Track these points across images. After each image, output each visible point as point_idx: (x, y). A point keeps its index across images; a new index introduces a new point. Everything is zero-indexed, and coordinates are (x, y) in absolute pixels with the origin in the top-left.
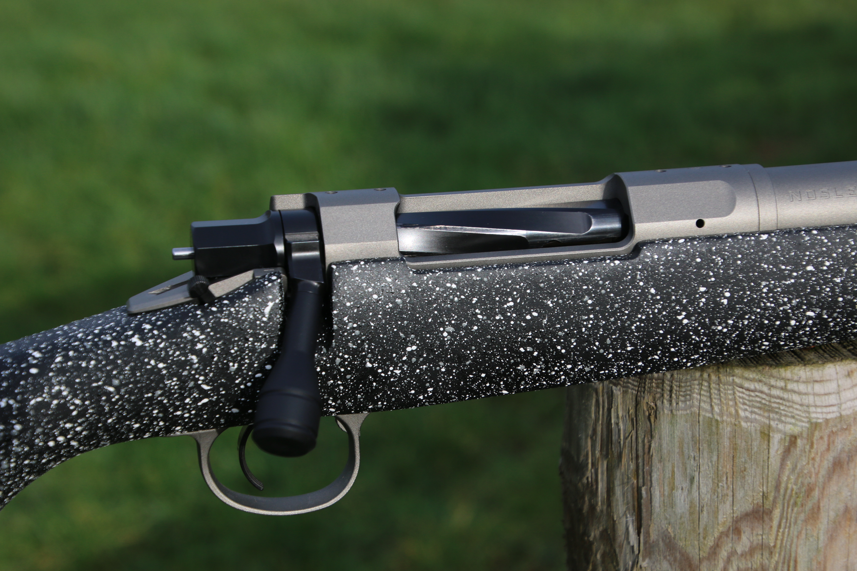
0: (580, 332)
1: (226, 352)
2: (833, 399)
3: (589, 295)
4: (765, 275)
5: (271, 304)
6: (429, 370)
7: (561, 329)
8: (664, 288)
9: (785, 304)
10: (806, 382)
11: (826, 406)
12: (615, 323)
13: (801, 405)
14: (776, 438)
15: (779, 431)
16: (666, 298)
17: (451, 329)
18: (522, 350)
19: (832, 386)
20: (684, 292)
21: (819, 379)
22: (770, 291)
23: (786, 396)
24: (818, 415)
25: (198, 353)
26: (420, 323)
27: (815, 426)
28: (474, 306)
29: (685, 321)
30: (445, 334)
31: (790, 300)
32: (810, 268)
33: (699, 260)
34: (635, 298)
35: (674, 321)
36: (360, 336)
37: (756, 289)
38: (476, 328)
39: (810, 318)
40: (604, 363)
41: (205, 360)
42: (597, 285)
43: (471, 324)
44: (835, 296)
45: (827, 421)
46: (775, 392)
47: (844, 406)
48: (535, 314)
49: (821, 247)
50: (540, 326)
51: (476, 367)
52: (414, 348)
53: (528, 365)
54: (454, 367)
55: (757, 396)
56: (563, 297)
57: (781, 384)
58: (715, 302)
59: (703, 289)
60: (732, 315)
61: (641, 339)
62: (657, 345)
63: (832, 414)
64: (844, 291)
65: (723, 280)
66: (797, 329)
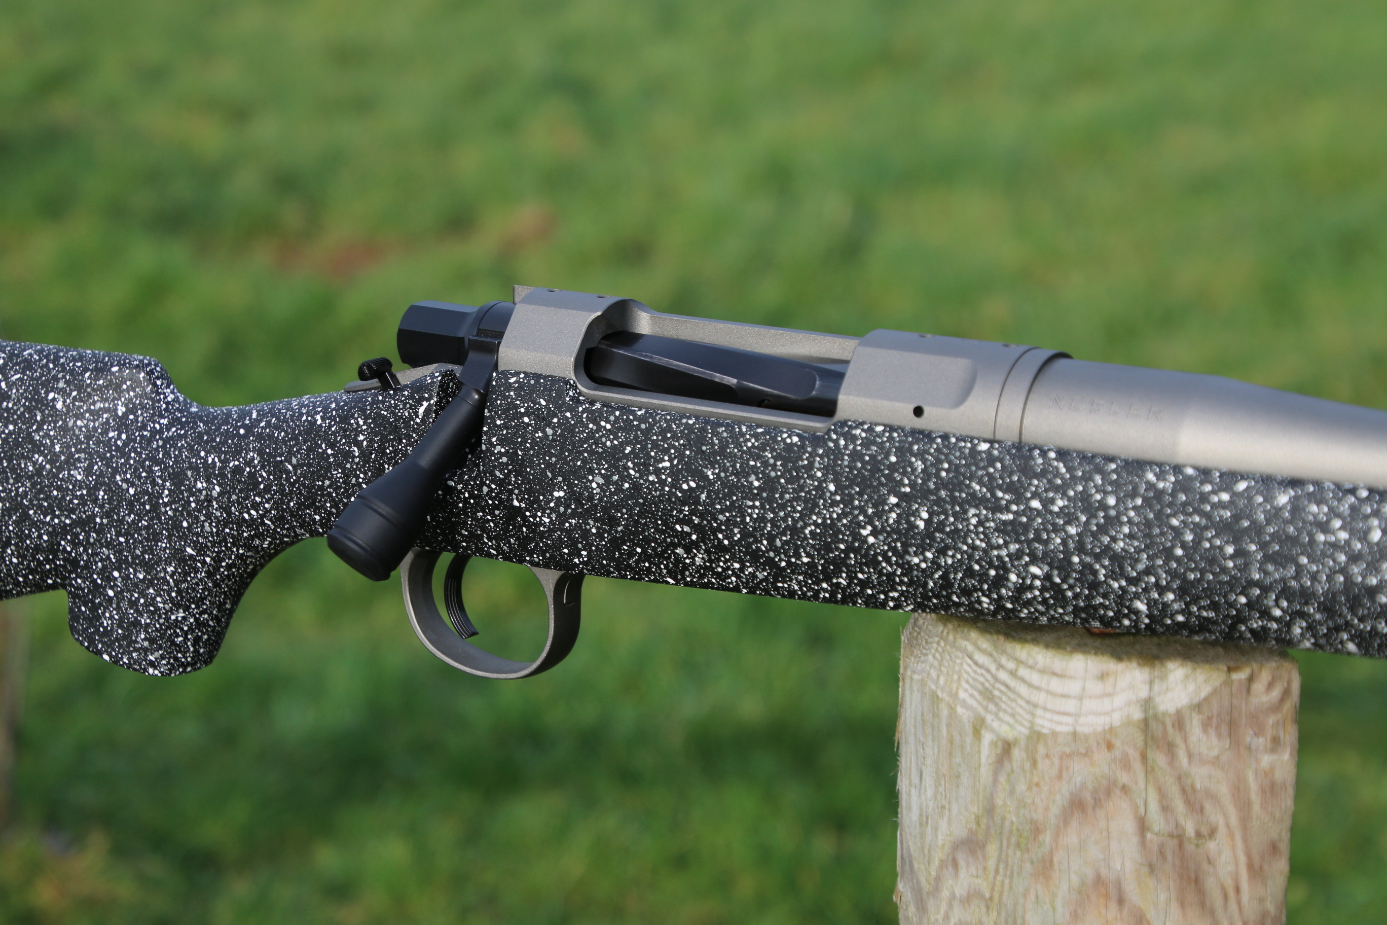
0: (743, 521)
1: (382, 451)
2: (1070, 706)
3: (756, 474)
4: (975, 500)
5: (425, 404)
6: (578, 527)
7: (722, 512)
8: (847, 487)
9: (999, 547)
10: (1043, 671)
11: (1059, 713)
12: (784, 519)
13: (1028, 702)
14: (987, 737)
15: (992, 730)
16: (847, 501)
17: (601, 481)
18: (678, 527)
19: (1073, 687)
20: (870, 498)
21: (1059, 672)
22: (980, 523)
23: (1012, 683)
24: (1045, 723)
25: (358, 444)
26: (567, 463)
27: (1036, 737)
28: (627, 457)
29: (871, 540)
30: (594, 485)
31: (1006, 544)
32: (1036, 504)
33: (893, 459)
34: (809, 492)
35: (856, 536)
36: (507, 464)
37: (961, 516)
38: (627, 485)
39: (1035, 577)
40: (779, 574)
41: (365, 455)
42: (765, 464)
43: (623, 479)
44: (1068, 554)
45: (1054, 734)
46: (1003, 675)
47: (1082, 720)
48: (693, 484)
49: (1055, 476)
50: (697, 502)
51: (627, 535)
52: (562, 494)
53: (688, 550)
54: (605, 531)
55: (982, 675)
56: (725, 470)
57: (1011, 665)
58: (908, 522)
59: (893, 500)
60: (931, 546)
61: (818, 551)
62: (839, 564)
63: (1064, 726)
64: (1081, 549)
65: (921, 494)
66: (1021, 589)
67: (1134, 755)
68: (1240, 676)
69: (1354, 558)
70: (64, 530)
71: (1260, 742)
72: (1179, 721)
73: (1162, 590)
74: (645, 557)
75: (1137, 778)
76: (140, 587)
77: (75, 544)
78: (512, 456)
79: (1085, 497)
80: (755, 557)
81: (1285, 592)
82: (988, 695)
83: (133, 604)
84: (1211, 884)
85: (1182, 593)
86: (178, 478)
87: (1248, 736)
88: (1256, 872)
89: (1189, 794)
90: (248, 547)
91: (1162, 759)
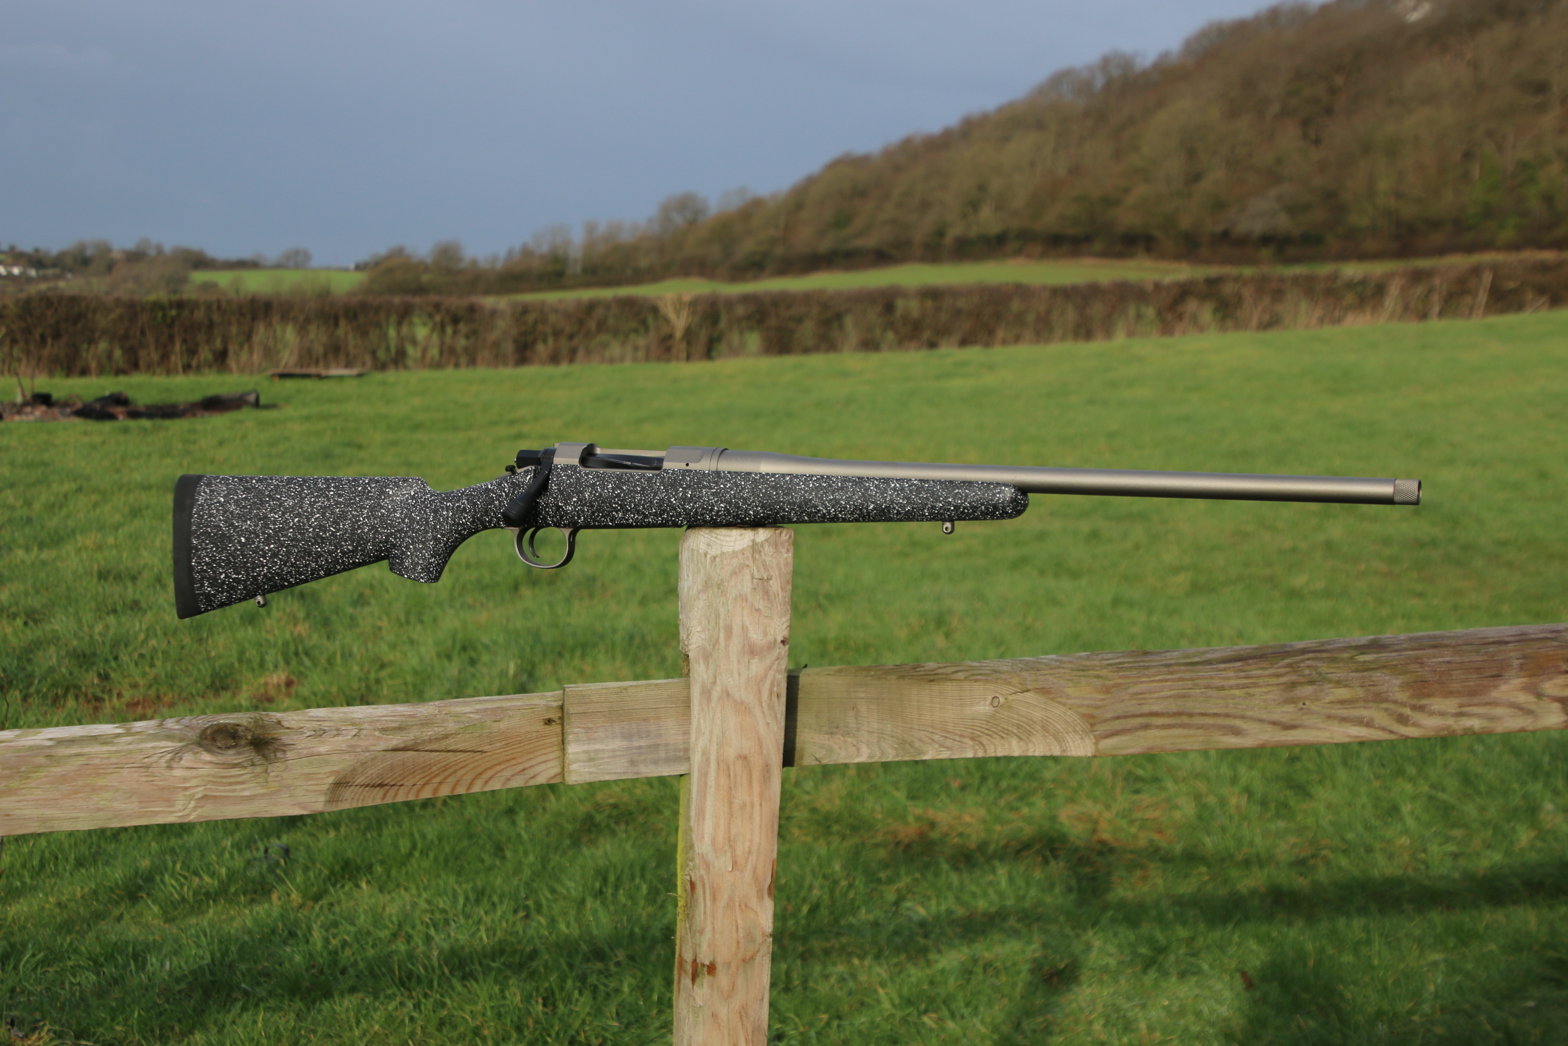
0: (635, 501)
1: (513, 493)
2: (732, 544)
3: (639, 486)
4: (705, 487)
5: (530, 476)
6: (581, 509)
7: (628, 499)
8: (667, 488)
9: (712, 500)
10: (724, 536)
11: (729, 546)
12: (648, 499)
13: (720, 545)
14: (709, 556)
15: (710, 554)
16: (667, 491)
17: (589, 494)
19: (733, 539)
20: (674, 490)
21: (729, 536)
22: (706, 494)
23: (716, 541)
24: (725, 550)
25: (505, 492)
26: (578, 490)
27: (723, 554)
28: (597, 486)
29: (674, 502)
30: (587, 495)
31: (714, 499)
32: (722, 486)
33: (680, 478)
34: (655, 490)
35: (670, 501)
36: (557, 492)
37: (700, 492)
39: (722, 508)
40: (646, 516)
41: (507, 495)
42: (642, 484)
43: (596, 493)
44: (731, 500)
45: (728, 552)
46: (713, 539)
47: (736, 547)
48: (619, 492)
49: (727, 479)
50: (620, 497)
51: (598, 510)
52: (576, 500)
54: (590, 510)
55: (707, 540)
56: (629, 486)
57: (715, 536)
58: (685, 496)
59: (681, 490)
60: (692, 502)
61: (658, 508)
62: (664, 511)
63: (730, 549)
64: (735, 497)
65: (689, 487)
66: (718, 511)
67: (750, 556)
68: (778, 531)
69: (806, 492)
70: (392, 533)
71: (784, 550)
72: (762, 545)
73: (757, 507)
74: (603, 516)
75: (750, 563)
76: (420, 550)
77: (395, 539)
78: (559, 489)
79: (735, 482)
80: (638, 512)
81: (789, 504)
82: (708, 545)
83: (417, 556)
84: (771, 593)
85: (762, 507)
86: (436, 512)
87: (780, 548)
89: (765, 566)
90: (460, 534)
91: (757, 556)
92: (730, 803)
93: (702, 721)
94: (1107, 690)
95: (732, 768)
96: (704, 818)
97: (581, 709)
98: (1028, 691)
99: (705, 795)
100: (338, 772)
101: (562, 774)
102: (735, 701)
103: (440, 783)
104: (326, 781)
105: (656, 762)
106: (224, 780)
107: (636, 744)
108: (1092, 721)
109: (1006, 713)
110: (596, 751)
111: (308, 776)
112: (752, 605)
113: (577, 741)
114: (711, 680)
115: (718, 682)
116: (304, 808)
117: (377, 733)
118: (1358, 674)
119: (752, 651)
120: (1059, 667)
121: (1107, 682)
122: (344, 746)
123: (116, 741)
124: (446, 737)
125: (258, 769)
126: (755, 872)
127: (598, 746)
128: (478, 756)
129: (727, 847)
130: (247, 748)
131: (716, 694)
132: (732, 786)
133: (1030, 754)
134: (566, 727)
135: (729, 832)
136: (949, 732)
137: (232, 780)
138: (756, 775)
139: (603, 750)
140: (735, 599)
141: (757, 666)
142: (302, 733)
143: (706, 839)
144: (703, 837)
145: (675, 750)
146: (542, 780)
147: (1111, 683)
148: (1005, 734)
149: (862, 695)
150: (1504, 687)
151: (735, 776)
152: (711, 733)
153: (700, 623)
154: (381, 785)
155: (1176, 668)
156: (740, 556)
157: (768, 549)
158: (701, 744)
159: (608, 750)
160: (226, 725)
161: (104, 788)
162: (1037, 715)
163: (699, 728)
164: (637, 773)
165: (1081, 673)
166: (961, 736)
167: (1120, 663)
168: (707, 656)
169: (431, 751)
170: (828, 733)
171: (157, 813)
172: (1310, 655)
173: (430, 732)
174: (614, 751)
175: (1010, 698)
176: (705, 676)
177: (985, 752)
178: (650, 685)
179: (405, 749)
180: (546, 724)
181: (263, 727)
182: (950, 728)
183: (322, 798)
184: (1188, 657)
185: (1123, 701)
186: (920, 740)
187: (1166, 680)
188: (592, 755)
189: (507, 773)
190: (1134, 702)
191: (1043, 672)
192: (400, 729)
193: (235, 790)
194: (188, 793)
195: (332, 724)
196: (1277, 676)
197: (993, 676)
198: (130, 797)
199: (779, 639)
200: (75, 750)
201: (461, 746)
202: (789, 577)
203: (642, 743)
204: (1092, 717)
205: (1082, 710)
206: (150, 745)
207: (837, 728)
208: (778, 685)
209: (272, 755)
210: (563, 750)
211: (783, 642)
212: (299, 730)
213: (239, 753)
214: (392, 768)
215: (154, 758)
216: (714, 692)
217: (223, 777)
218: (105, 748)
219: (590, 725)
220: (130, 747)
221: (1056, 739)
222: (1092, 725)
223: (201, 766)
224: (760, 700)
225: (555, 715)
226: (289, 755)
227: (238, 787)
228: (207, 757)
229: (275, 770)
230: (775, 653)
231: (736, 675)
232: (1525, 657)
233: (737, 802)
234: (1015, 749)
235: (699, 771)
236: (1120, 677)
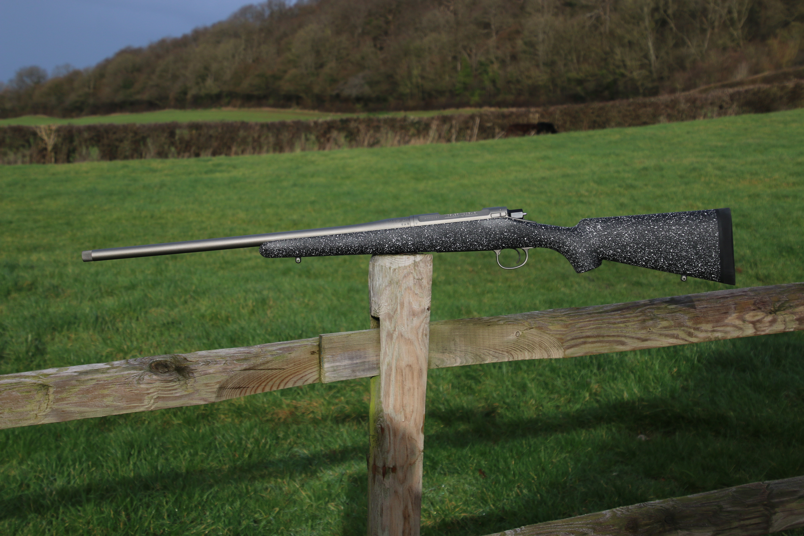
2: (403, 262)
10: (399, 259)
13: (397, 263)
14: (392, 269)
19: (404, 260)
21: (401, 259)
23: (395, 261)
24: (400, 265)
27: (399, 267)
46: (393, 260)
47: (406, 264)
55: (390, 261)
57: (395, 259)
63: (403, 265)
67: (413, 268)
68: (426, 256)
71: (429, 265)
72: (419, 263)
75: (413, 271)
82: (391, 263)
84: (423, 286)
87: (427, 264)
88: (428, 283)
89: (420, 272)
91: (416, 268)
92: (403, 388)
93: (387, 349)
94: (567, 326)
95: (404, 371)
96: (389, 397)
97: (330, 346)
98: (532, 328)
99: (389, 385)
100: (220, 382)
101: (320, 378)
102: (405, 339)
103: (265, 385)
104: (215, 387)
105: (364, 370)
106: (167, 389)
107: (355, 362)
108: (562, 341)
109: (522, 339)
110: (337, 366)
111: (206, 385)
112: (414, 292)
113: (328, 362)
114: (393, 329)
115: (397, 329)
116: (206, 401)
117: (235, 362)
118: (670, 314)
119: (414, 314)
120: (543, 317)
121: (566, 323)
122: (221, 369)
123: (108, 371)
124: (267, 362)
125: (182, 382)
126: (415, 421)
127: (338, 364)
128: (282, 371)
129: (402, 410)
130: (174, 372)
131: (395, 336)
132: (404, 380)
133: (534, 358)
134: (323, 355)
135: (403, 402)
136: (497, 349)
137: (170, 388)
138: (416, 374)
139: (340, 366)
140: (406, 289)
141: (416, 321)
142: (199, 364)
143: (390, 407)
144: (389, 406)
145: (373, 364)
146: (310, 382)
147: (568, 323)
148: (522, 349)
149: (457, 333)
150: (730, 318)
151: (405, 375)
152: (393, 354)
153: (387, 301)
154: (239, 388)
155: (593, 315)
156: (408, 268)
157: (422, 265)
158: (387, 360)
159: (342, 366)
160: (160, 361)
161: (107, 395)
162: (537, 339)
163: (385, 353)
164: (355, 376)
165: (554, 319)
166: (502, 351)
167: (569, 314)
168: (390, 317)
169: (261, 370)
170: (441, 353)
171: (135, 407)
172: (648, 307)
173: (260, 360)
174: (345, 366)
175: (524, 332)
176: (390, 327)
177: (513, 358)
178: (360, 333)
179: (249, 369)
180: (312, 354)
181: (178, 361)
182: (497, 348)
183: (214, 395)
184: (597, 310)
185: (574, 331)
186: (484, 354)
187: (591, 321)
188: (335, 368)
189: (295, 379)
190: (579, 331)
191: (537, 319)
192: (245, 359)
193: (172, 394)
194: (150, 396)
195: (211, 358)
196: (637, 317)
197: (516, 321)
198: (122, 399)
199: (426, 308)
200: (89, 377)
201: (274, 367)
202: (431, 278)
203: (358, 361)
204: (562, 339)
205: (558, 336)
206: (126, 372)
207: (446, 350)
208: (426, 330)
209: (187, 375)
210: (320, 366)
211: (428, 309)
212: (197, 363)
213: (171, 375)
214: (244, 379)
215: (131, 379)
216: (394, 335)
217: (166, 387)
218: (104, 375)
219: (334, 354)
220: (117, 374)
221: (545, 351)
222: (562, 343)
223: (154, 382)
224: (418, 338)
225: (316, 349)
226: (195, 375)
227: (174, 392)
228: (155, 377)
229: (191, 382)
230: (424, 315)
231: (406, 326)
232: (736, 304)
233: (406, 388)
234: (527, 356)
235: (386, 373)
236: (571, 320)
